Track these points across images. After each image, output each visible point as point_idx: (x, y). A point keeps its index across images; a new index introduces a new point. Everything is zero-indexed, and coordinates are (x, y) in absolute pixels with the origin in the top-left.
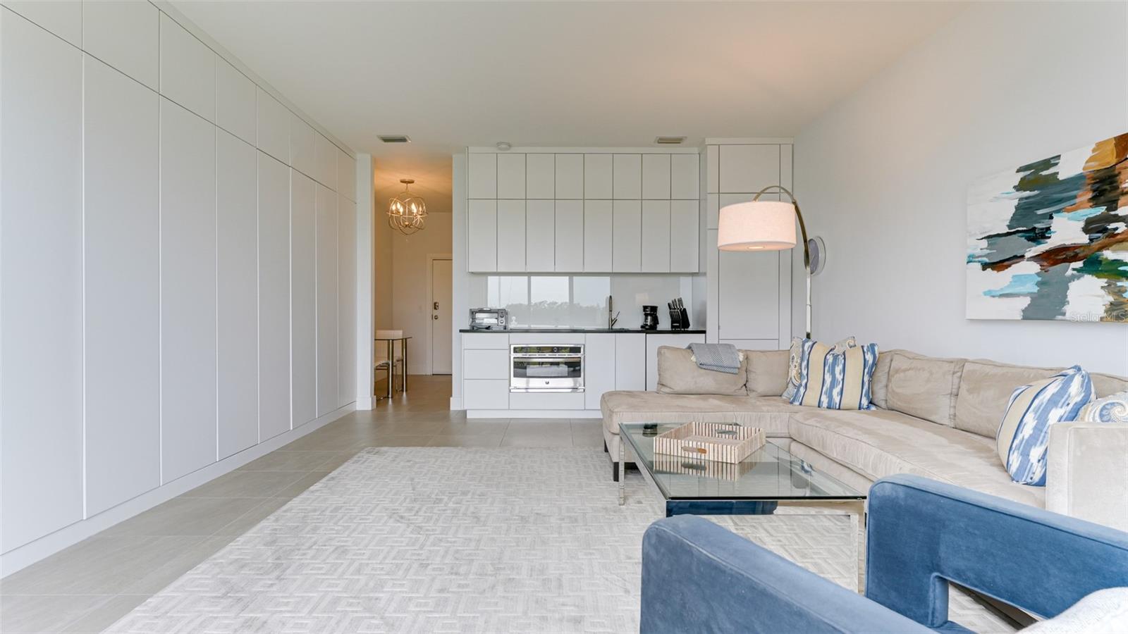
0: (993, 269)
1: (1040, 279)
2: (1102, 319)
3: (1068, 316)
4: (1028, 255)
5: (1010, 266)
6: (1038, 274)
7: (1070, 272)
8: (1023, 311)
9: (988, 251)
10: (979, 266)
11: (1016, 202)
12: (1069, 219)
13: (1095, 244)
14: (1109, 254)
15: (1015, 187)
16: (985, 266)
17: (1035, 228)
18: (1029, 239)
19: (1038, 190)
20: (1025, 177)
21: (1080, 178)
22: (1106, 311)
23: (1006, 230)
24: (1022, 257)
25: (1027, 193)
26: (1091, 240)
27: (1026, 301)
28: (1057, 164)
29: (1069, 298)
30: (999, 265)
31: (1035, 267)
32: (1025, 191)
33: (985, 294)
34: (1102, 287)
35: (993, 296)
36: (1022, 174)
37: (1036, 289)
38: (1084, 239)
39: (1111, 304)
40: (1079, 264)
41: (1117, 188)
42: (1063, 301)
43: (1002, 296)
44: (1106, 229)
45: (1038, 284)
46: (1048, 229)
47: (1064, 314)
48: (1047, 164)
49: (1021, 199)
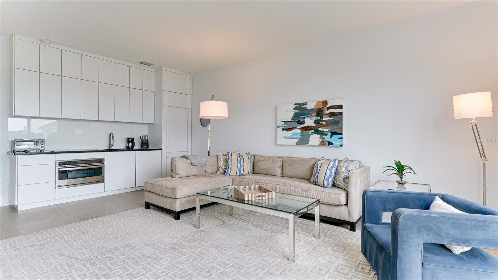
0: (286, 130)
1: (301, 134)
2: (319, 145)
3: (310, 144)
4: (297, 128)
5: (292, 130)
6: (301, 133)
7: (310, 133)
8: (296, 143)
9: (284, 125)
10: (281, 129)
11: (294, 113)
12: (310, 119)
13: (317, 126)
14: (321, 129)
15: (293, 109)
16: (283, 130)
17: (300, 121)
18: (298, 123)
19: (301, 110)
20: (297, 106)
21: (313, 109)
22: (320, 143)
23: (291, 120)
24: (296, 128)
25: (297, 111)
26: (316, 125)
27: (297, 140)
28: (306, 105)
29: (310, 140)
30: (288, 130)
31: (300, 131)
32: (297, 110)
33: (283, 137)
34: (319, 137)
35: (286, 138)
36: (296, 106)
37: (300, 137)
38: (314, 125)
39: (321, 141)
40: (313, 131)
41: (323, 113)
42: (309, 140)
43: (289, 138)
44: (320, 123)
45: (301, 135)
46: (304, 121)
47: (308, 144)
48: (303, 104)
49: (295, 112)
